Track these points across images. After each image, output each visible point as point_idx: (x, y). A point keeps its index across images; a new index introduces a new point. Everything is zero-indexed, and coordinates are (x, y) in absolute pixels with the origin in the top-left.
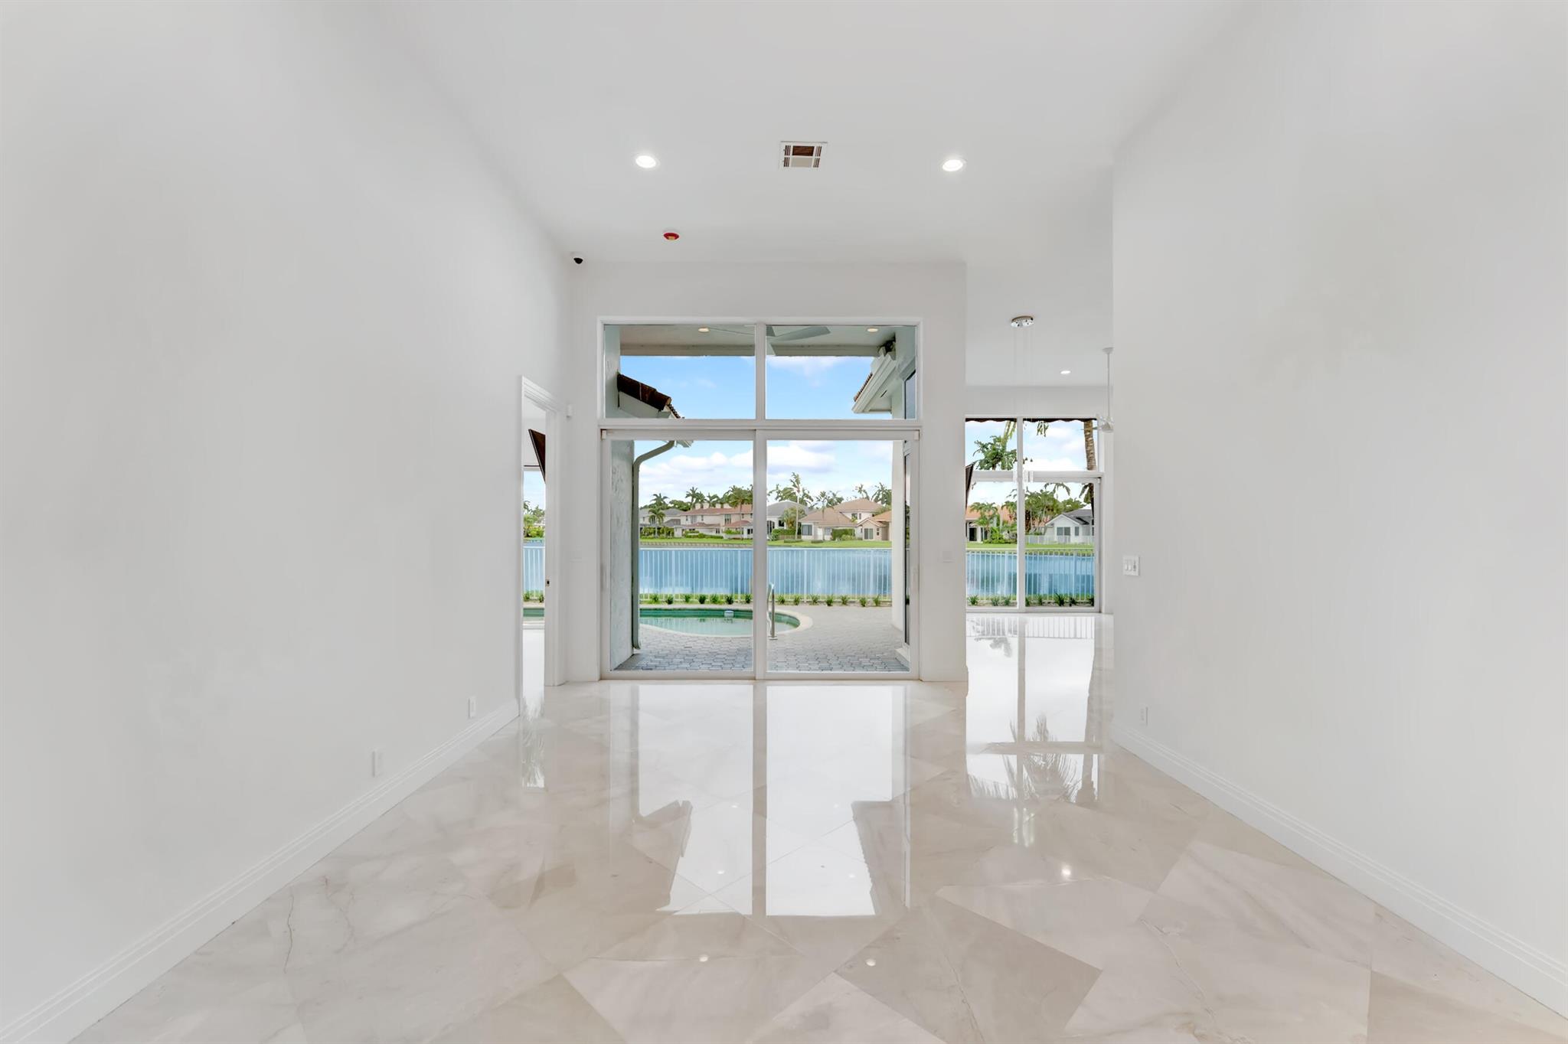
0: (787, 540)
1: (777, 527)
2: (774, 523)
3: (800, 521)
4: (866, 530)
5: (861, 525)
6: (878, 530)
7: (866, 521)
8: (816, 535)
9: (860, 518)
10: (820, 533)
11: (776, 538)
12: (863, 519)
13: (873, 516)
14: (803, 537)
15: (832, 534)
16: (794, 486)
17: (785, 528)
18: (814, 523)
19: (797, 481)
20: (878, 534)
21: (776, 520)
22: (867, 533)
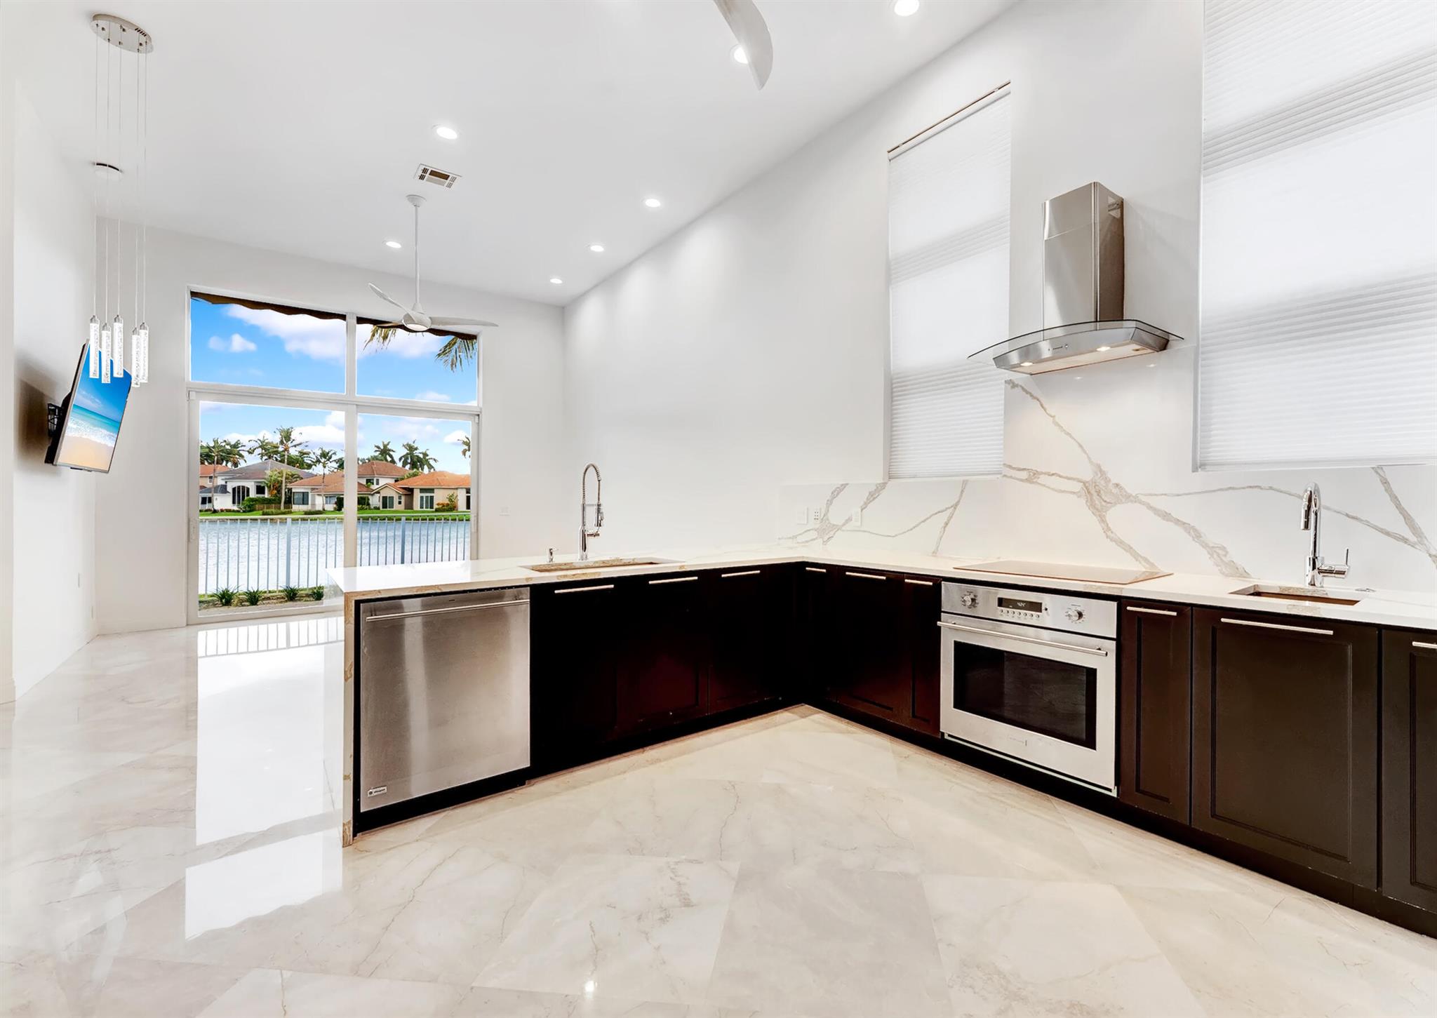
0: (265, 510)
1: (253, 494)
2: (248, 489)
3: (289, 486)
4: (385, 498)
5: (378, 492)
6: (400, 498)
7: (385, 487)
8: (314, 505)
9: (378, 484)
10: (319, 502)
11: (250, 508)
12: (380, 485)
13: (396, 481)
14: (295, 507)
15: (336, 503)
16: (282, 442)
17: (266, 495)
18: (313, 489)
19: (287, 436)
20: (400, 503)
21: (251, 485)
22: (386, 502)
